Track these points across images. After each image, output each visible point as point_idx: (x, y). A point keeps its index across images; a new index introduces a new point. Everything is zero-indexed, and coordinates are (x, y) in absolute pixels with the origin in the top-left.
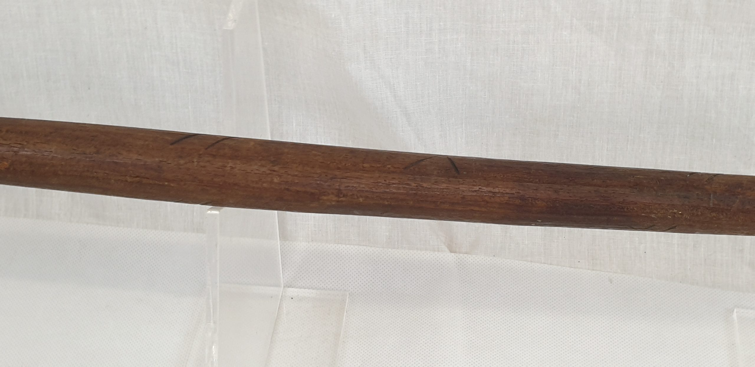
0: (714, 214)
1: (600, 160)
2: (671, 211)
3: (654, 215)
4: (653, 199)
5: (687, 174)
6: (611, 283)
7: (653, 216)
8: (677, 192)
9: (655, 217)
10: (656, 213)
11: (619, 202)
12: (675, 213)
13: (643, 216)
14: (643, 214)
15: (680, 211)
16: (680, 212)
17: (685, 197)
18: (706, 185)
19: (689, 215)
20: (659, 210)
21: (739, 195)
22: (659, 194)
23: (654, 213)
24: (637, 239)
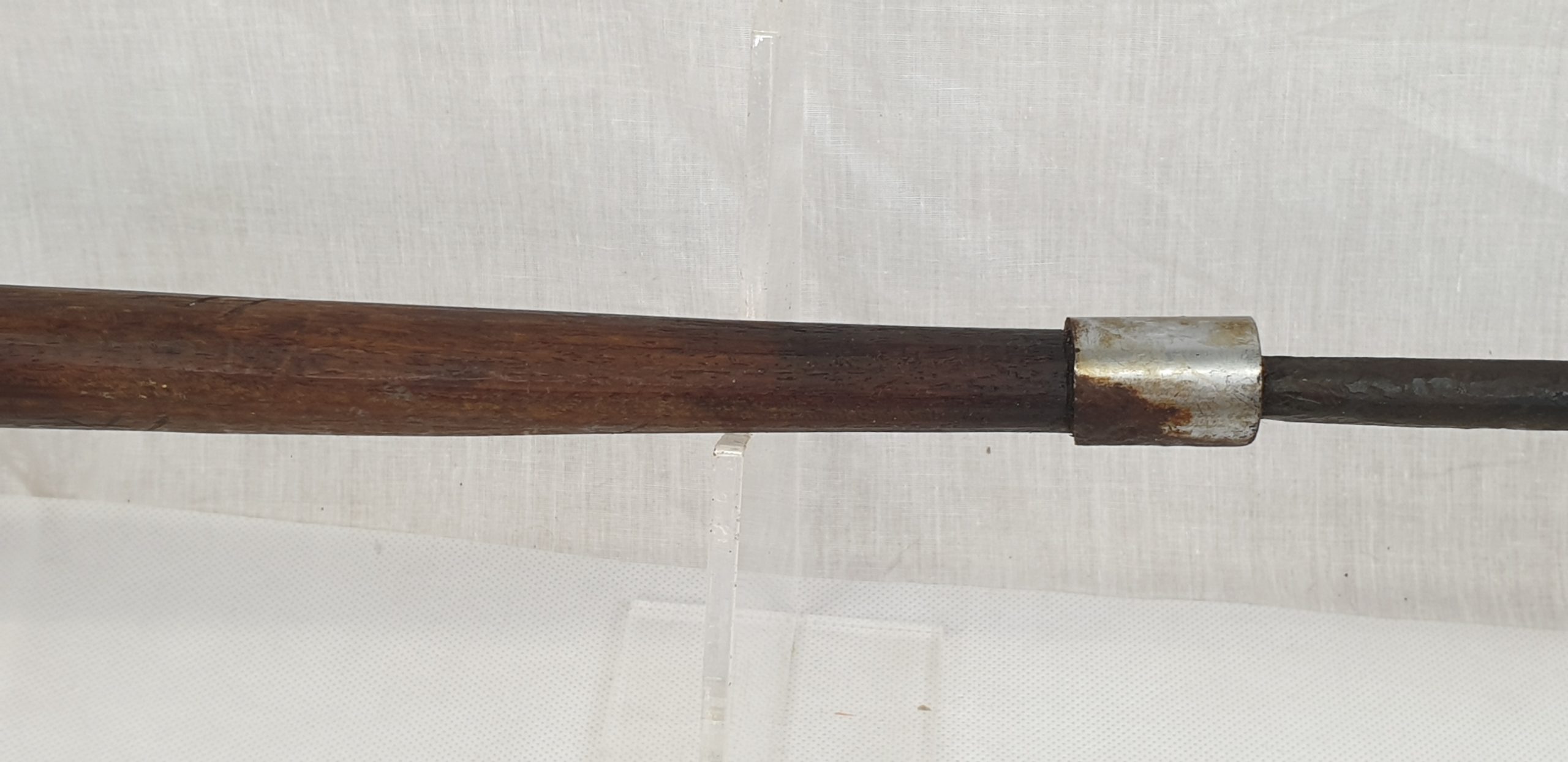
0: (238, 389)
1: (347, 285)
2: (142, 383)
3: (107, 393)
4: (100, 357)
5: (190, 300)
6: (379, 553)
7: (107, 395)
8: (153, 340)
9: (112, 398)
10: (112, 388)
11: (25, 366)
12: (152, 388)
13: (84, 396)
14: (84, 393)
15: (164, 384)
16: (165, 386)
17: (170, 352)
18: (221, 323)
19: (186, 392)
20: (115, 382)
21: (290, 344)
22: (113, 346)
23: (108, 390)
24: (447, 456)
